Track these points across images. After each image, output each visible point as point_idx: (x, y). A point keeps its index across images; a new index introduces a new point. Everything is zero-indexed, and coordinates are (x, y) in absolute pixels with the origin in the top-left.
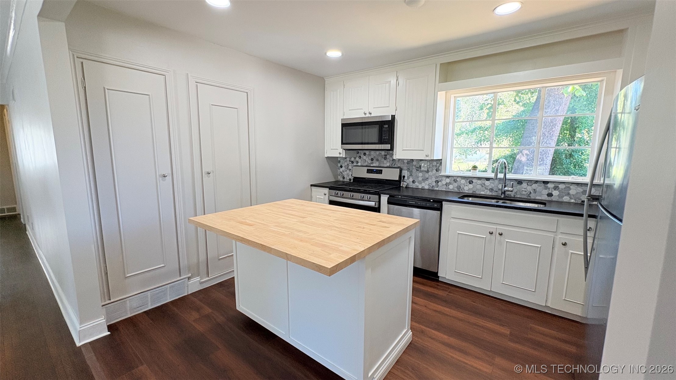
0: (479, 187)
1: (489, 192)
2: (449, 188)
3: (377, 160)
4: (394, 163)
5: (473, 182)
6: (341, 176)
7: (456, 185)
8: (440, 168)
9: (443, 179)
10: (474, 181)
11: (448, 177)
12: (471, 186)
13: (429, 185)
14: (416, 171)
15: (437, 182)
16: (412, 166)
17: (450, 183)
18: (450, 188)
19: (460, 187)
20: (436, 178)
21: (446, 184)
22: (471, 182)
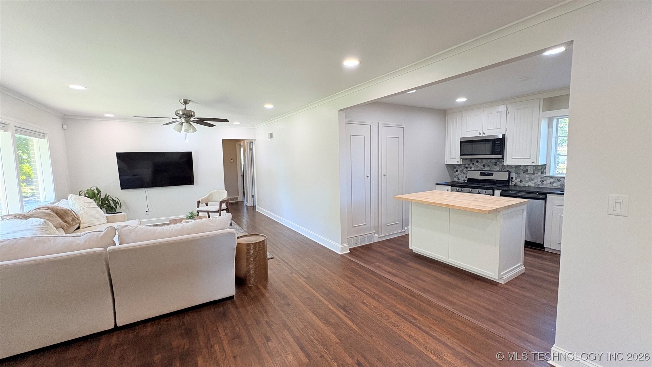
2: (553, 186)
3: (489, 166)
4: (503, 168)
6: (456, 178)
7: (559, 183)
8: (545, 171)
9: (548, 179)
11: (552, 177)
13: (535, 183)
14: (523, 173)
15: (543, 181)
16: (520, 170)
17: (554, 182)
20: (541, 179)
21: (550, 183)
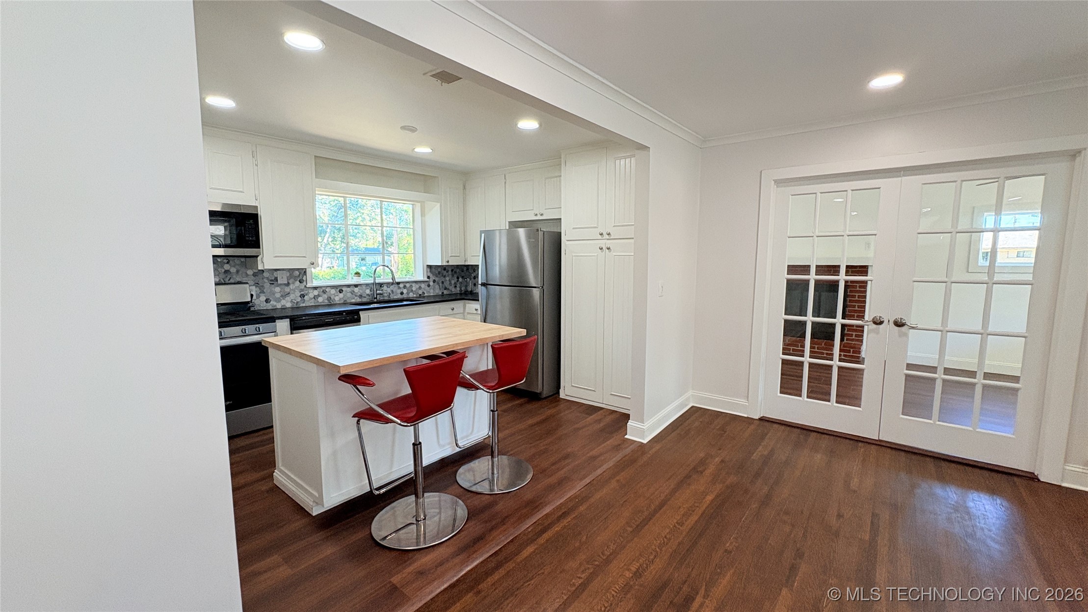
0: (349, 295)
1: (358, 299)
2: (318, 302)
5: (343, 291)
7: (326, 296)
8: (304, 279)
9: (310, 291)
10: (344, 289)
11: (315, 288)
12: (341, 295)
13: (291, 301)
14: (269, 284)
15: (302, 296)
16: (263, 279)
17: (319, 296)
18: (320, 301)
19: (330, 298)
20: (300, 292)
21: (314, 298)
22: (341, 291)
